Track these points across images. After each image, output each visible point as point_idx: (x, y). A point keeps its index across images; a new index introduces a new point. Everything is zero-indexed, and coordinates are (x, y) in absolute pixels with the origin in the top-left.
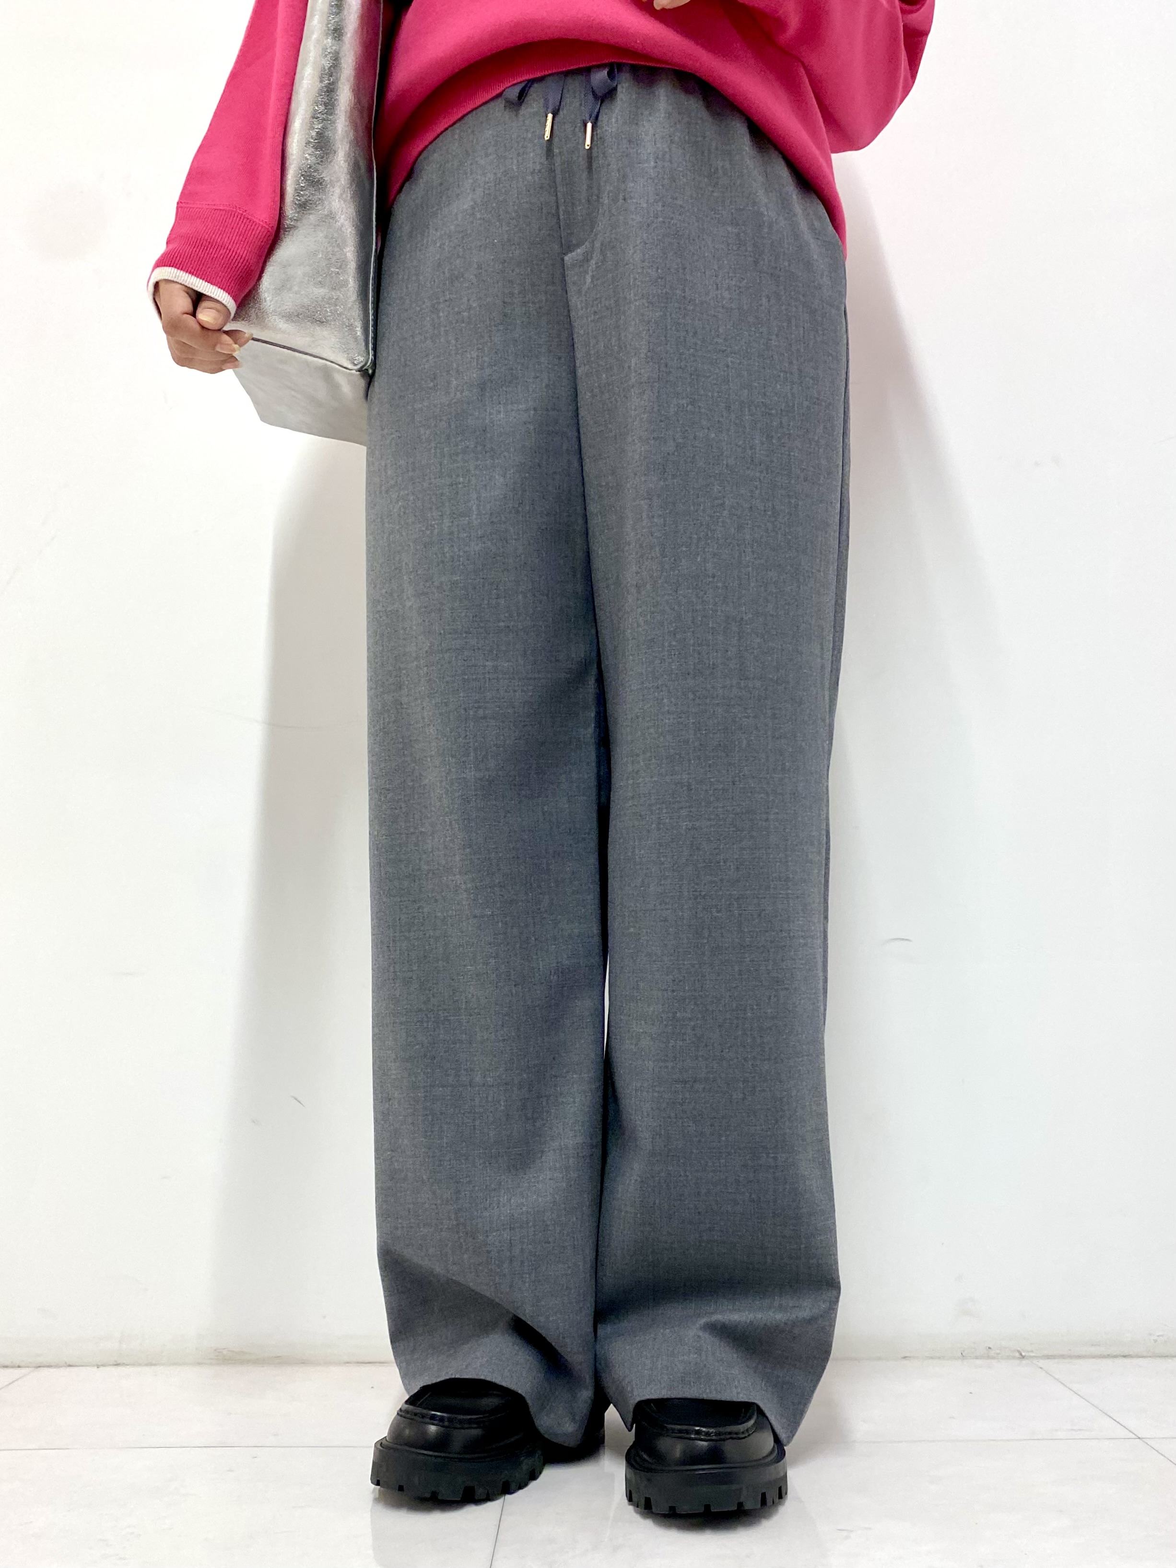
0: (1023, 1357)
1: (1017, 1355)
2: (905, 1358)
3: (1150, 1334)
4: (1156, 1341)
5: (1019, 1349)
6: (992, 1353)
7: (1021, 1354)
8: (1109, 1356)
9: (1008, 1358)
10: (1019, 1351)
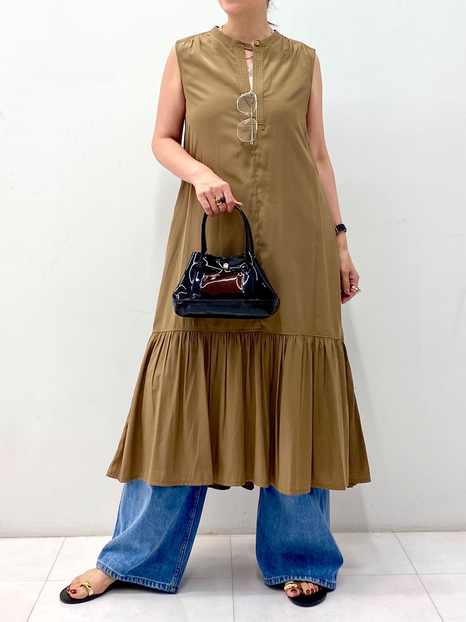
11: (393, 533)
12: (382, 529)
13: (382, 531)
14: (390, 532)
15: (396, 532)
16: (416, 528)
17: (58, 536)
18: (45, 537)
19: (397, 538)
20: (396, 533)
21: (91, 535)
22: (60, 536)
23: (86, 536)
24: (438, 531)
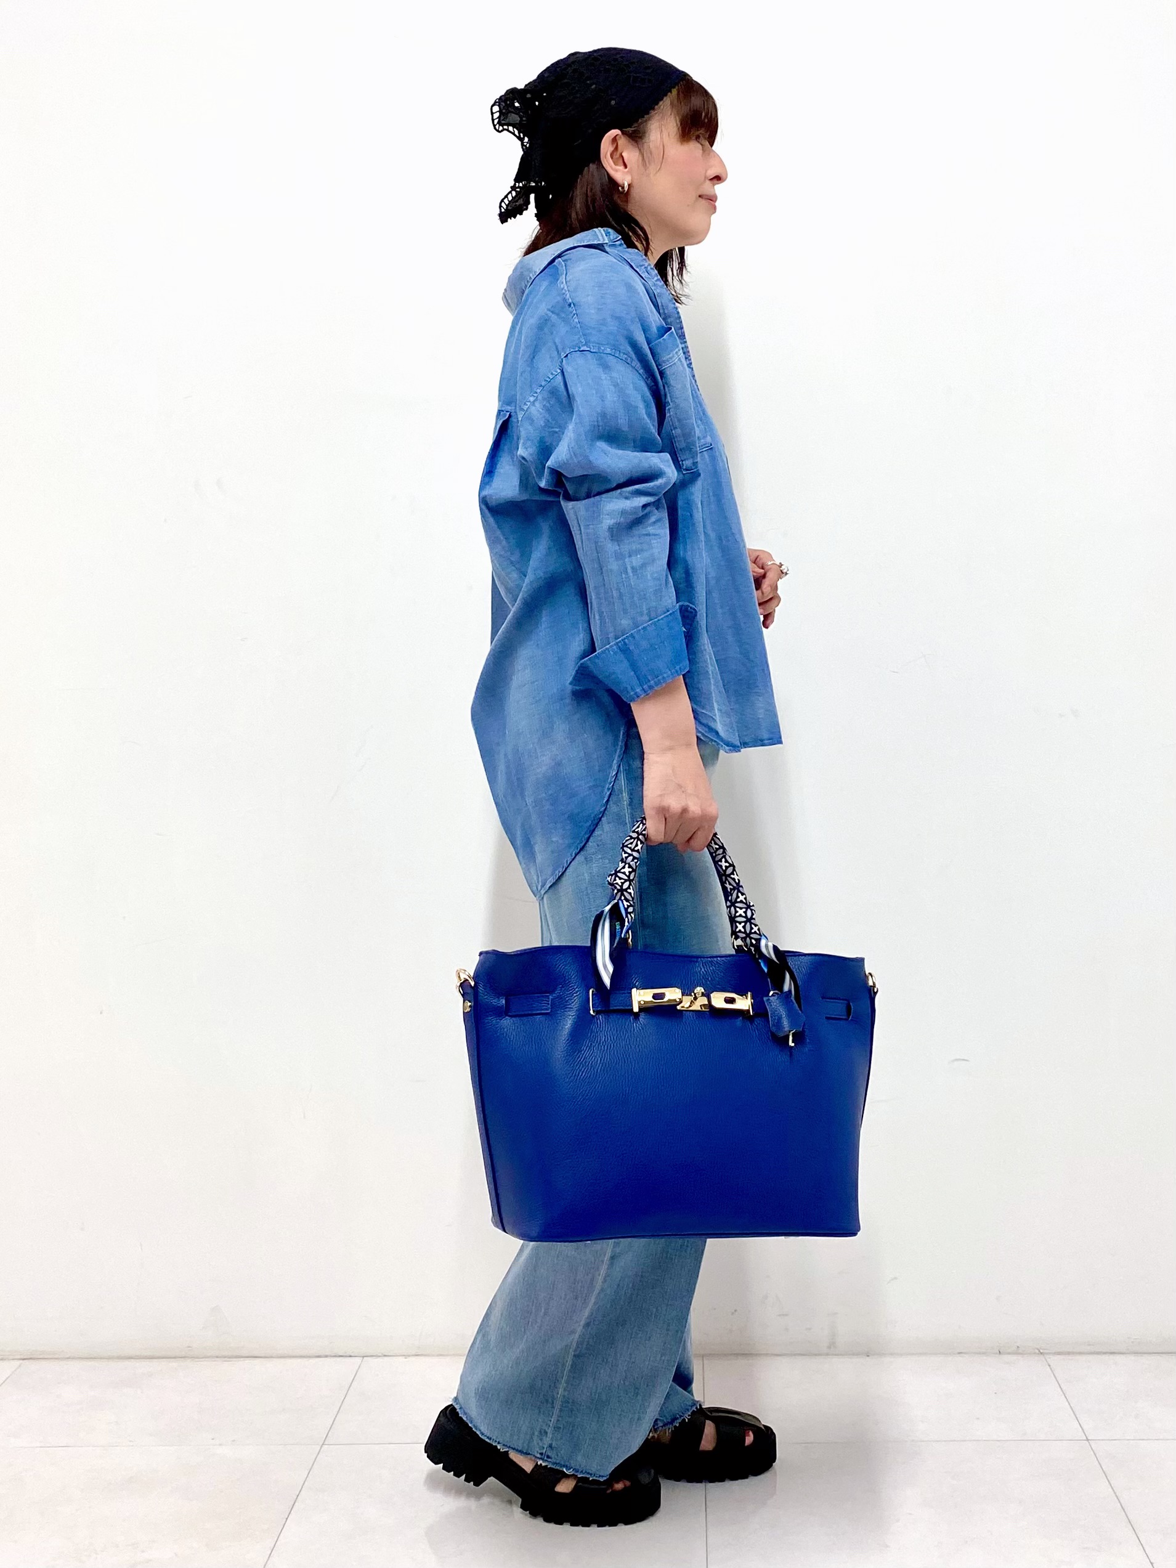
0: (1041, 1353)
1: (1037, 1351)
2: (959, 1353)
3: (1129, 1338)
4: (1132, 1342)
5: (1038, 1347)
6: (1020, 1351)
7: (1039, 1351)
8: (1098, 1353)
9: (1030, 1354)
11: (1042, 1356)
12: (1018, 1347)
13: (1018, 1352)
14: (1035, 1353)
15: (1048, 1354)
16: (1089, 1345)
17: (348, 1354)
18: (319, 1357)
19: (1049, 1366)
20: (1047, 1357)
21: (413, 1353)
22: (352, 1355)
23: (404, 1356)
24: (1136, 1353)
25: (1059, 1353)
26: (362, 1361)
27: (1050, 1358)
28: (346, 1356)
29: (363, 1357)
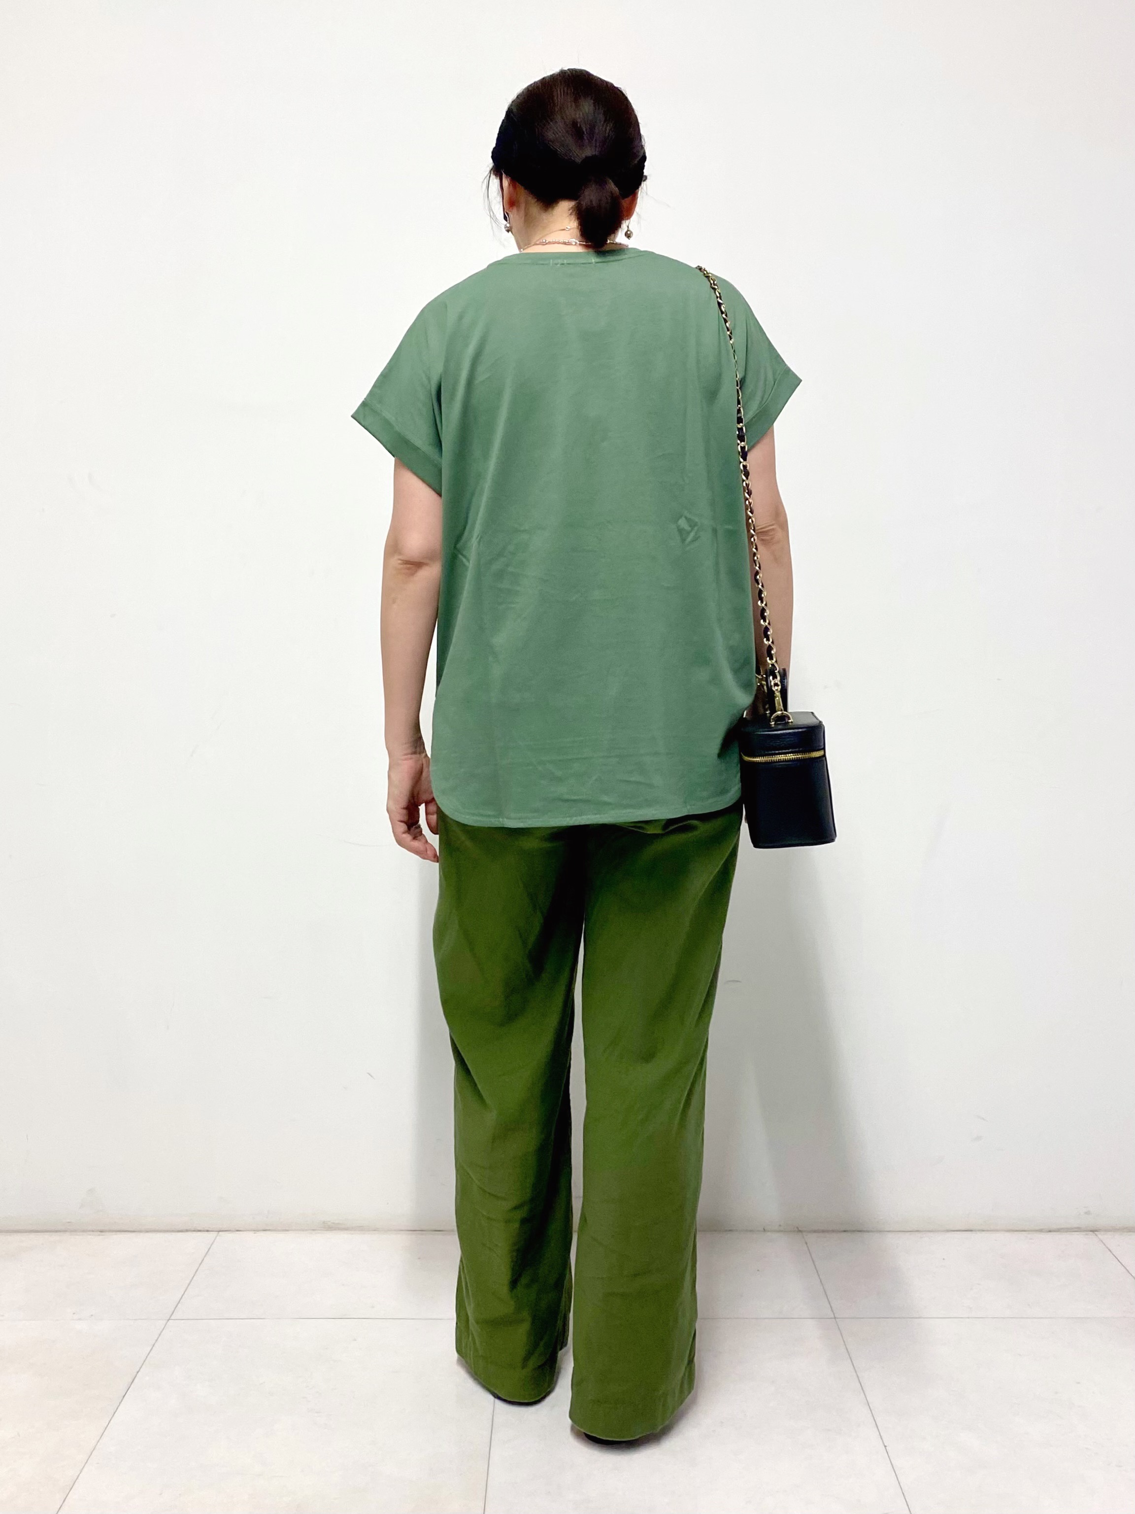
0: (801, 1232)
1: (796, 1229)
2: (730, 1230)
6: (782, 1229)
9: (791, 1231)
10: (797, 1228)
25: (815, 1231)
26: (216, 1237)
27: (806, 1235)
28: (204, 1231)
29: (219, 1231)
